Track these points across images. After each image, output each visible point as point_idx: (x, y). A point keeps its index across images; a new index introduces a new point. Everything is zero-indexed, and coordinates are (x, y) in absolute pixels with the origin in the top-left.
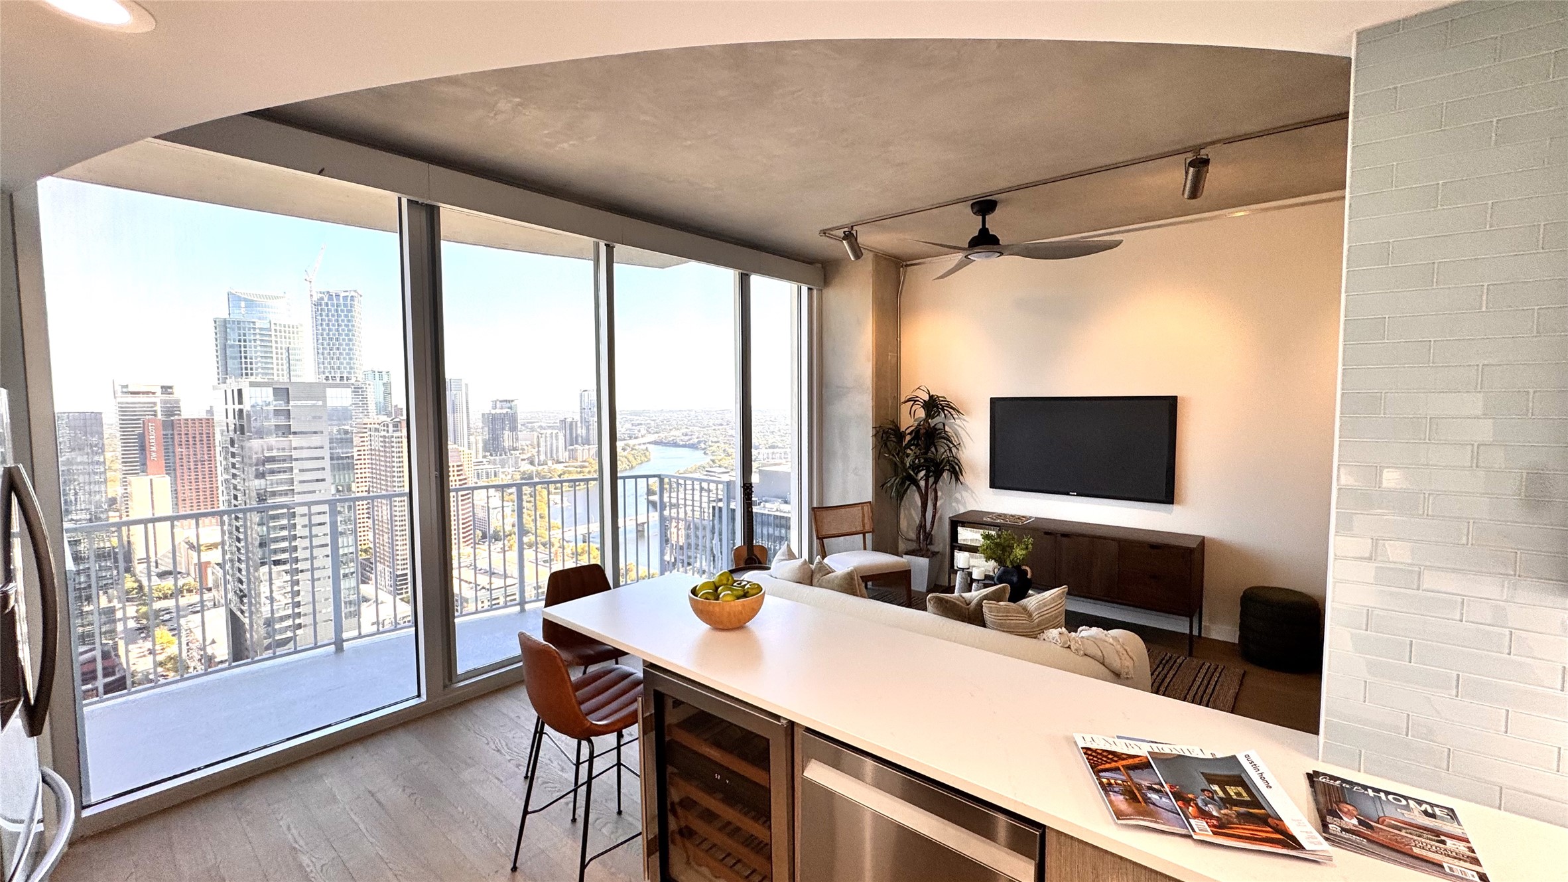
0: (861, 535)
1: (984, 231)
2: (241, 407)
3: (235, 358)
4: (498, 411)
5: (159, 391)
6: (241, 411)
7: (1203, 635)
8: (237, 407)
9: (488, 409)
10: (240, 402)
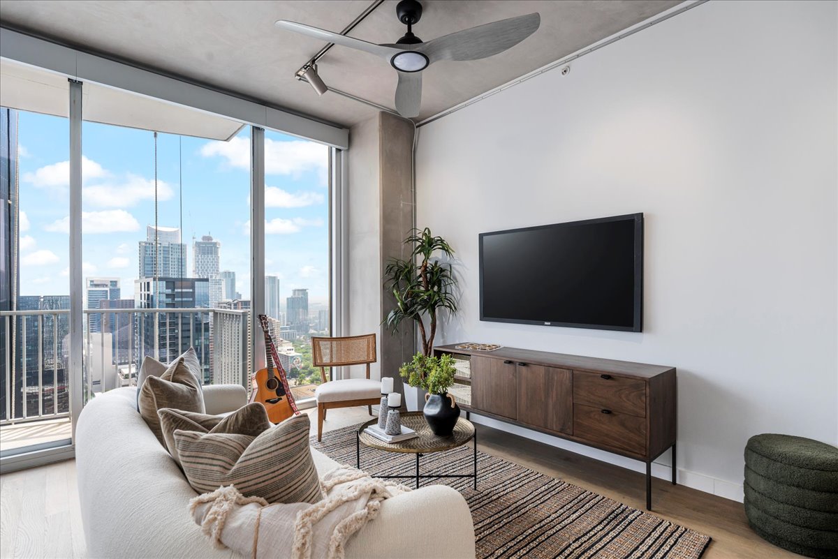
0: (366, 365)
1: (410, 34)
2: (148, 292)
3: (149, 264)
4: (296, 296)
5: (109, 284)
6: (148, 295)
7: (678, 482)
8: (146, 293)
9: (290, 295)
10: (148, 290)
